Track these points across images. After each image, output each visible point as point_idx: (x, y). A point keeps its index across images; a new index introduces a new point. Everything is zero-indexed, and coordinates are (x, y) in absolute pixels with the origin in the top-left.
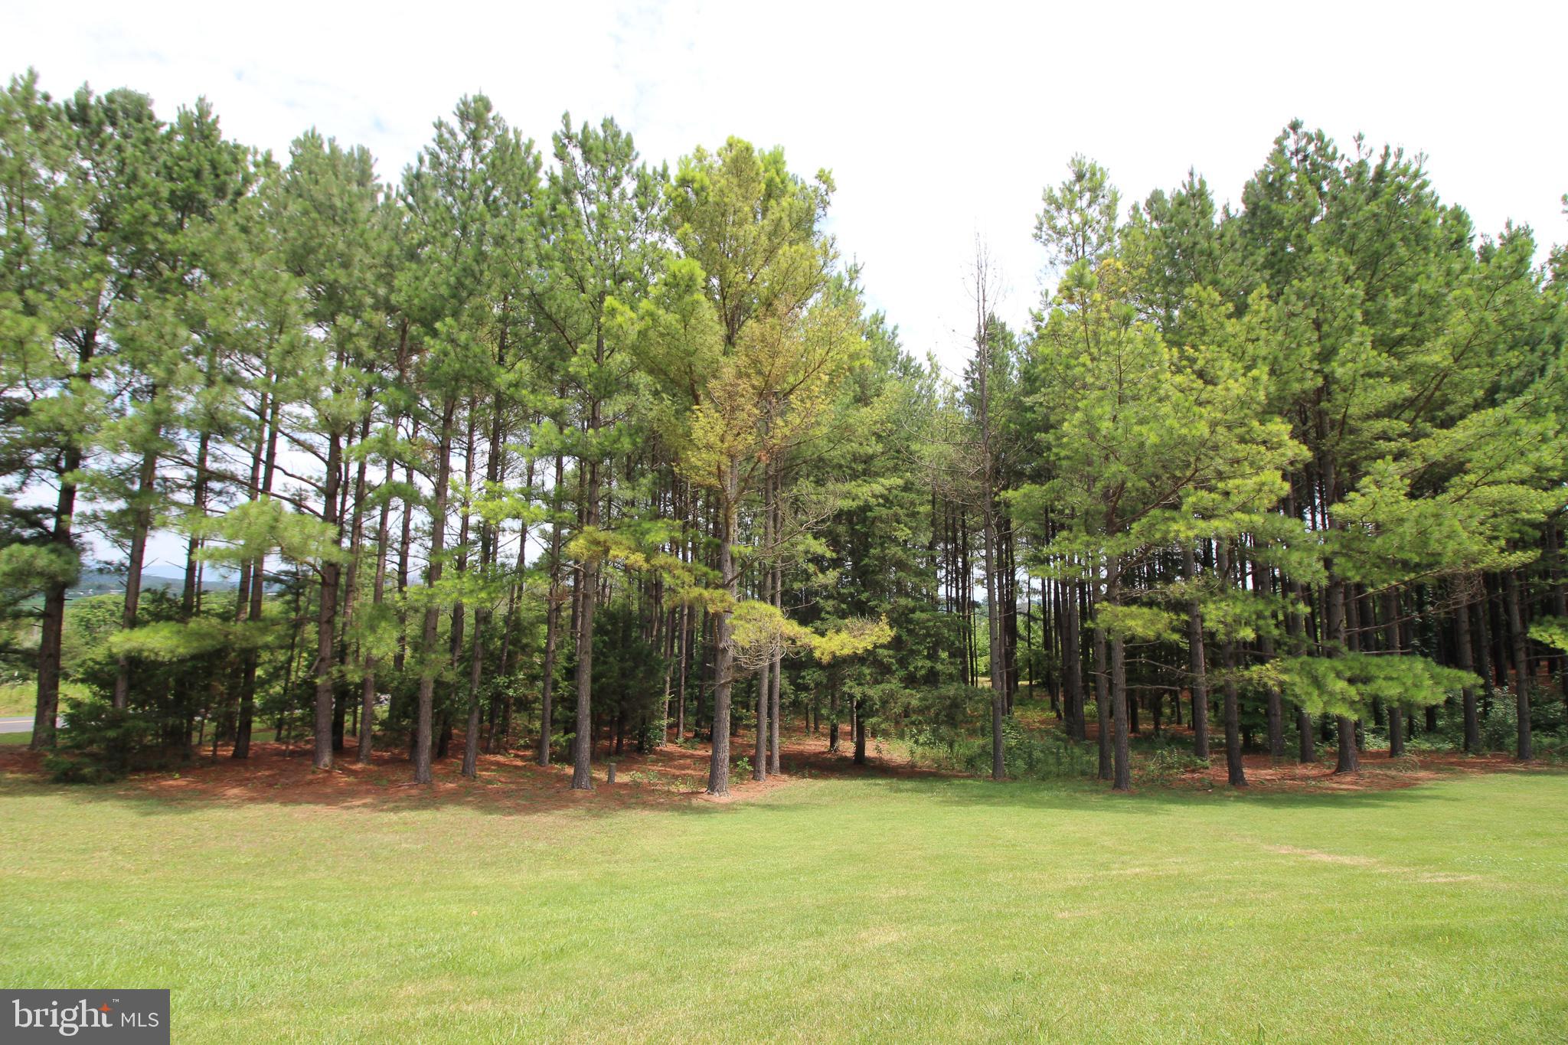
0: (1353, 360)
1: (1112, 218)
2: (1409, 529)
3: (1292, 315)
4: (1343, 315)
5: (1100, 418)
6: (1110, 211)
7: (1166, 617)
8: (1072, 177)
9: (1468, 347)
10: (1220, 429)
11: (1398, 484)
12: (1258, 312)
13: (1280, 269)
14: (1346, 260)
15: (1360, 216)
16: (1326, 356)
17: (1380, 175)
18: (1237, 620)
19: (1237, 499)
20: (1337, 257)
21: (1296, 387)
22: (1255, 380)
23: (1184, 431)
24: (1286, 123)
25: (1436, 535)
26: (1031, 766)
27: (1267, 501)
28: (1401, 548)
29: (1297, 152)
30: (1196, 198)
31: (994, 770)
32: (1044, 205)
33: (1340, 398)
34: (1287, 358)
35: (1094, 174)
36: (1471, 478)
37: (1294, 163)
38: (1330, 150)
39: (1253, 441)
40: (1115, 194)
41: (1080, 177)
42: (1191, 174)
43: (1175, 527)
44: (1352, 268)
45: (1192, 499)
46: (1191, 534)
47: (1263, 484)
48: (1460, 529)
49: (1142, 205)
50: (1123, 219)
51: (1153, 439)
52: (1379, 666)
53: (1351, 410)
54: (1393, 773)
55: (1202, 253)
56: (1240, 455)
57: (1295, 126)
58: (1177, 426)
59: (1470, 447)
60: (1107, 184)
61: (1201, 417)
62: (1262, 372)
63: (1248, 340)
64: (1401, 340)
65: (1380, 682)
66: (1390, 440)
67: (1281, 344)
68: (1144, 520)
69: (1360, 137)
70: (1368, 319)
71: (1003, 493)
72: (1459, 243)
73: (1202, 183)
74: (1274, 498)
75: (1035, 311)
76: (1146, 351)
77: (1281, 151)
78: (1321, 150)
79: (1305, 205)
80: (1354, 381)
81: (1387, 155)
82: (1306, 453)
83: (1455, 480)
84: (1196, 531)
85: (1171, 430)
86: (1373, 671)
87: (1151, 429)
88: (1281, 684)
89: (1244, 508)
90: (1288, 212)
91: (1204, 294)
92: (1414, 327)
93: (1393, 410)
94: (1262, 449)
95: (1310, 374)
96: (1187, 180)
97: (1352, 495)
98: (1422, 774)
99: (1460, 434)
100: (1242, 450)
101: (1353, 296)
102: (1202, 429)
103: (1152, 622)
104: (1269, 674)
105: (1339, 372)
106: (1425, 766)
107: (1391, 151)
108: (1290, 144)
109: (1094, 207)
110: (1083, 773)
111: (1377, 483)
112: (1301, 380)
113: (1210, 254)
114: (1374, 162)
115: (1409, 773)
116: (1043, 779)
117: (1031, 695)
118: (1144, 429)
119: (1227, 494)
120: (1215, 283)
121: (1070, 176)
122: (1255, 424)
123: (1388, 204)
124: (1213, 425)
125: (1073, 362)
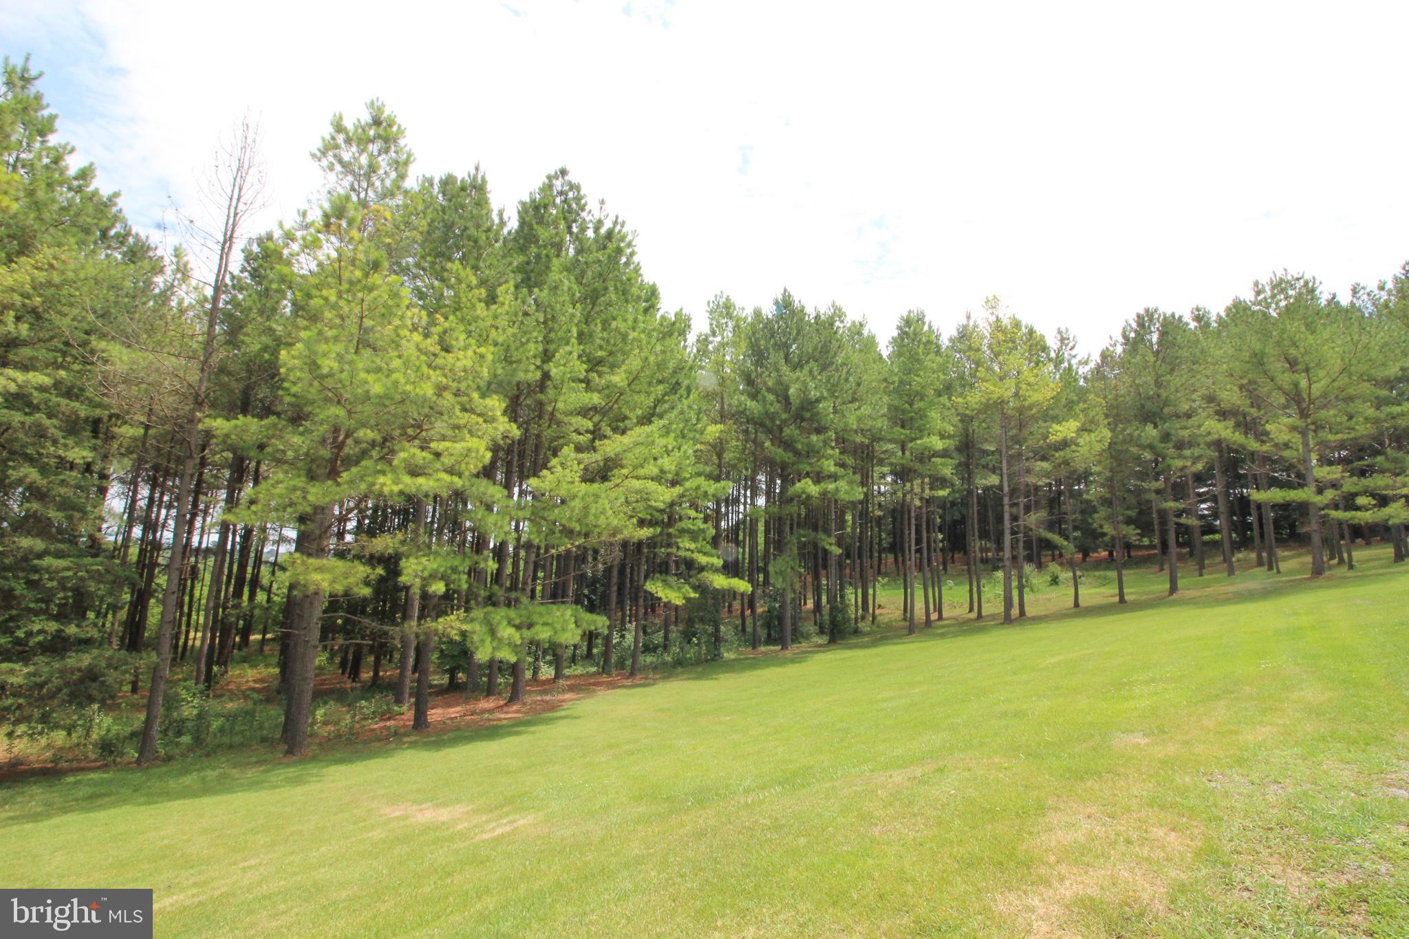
0: (564, 365)
1: (402, 177)
2: (577, 504)
3: (526, 314)
4: (564, 328)
5: (325, 355)
6: (401, 166)
7: (362, 570)
8: (370, 121)
9: (636, 378)
10: (448, 395)
11: (575, 467)
12: (503, 304)
13: (530, 278)
14: (575, 287)
15: (591, 258)
16: (547, 356)
17: (610, 235)
18: (433, 576)
19: (447, 460)
20: (568, 282)
21: (521, 376)
22: (482, 356)
23: (409, 388)
24: (558, 167)
25: (593, 511)
26: (198, 741)
27: (474, 466)
28: (570, 518)
29: (561, 193)
30: (476, 188)
31: (141, 753)
32: (331, 130)
33: (551, 392)
34: (517, 349)
35: (390, 126)
36: (625, 471)
37: (558, 200)
38: (583, 202)
39: (472, 411)
40: (409, 155)
41: (377, 122)
42: (477, 169)
43: (381, 479)
44: (578, 295)
45: (402, 455)
46: (396, 489)
47: (469, 450)
48: (608, 507)
49: (436, 181)
50: (411, 183)
51: (377, 389)
52: (541, 614)
53: (560, 405)
54: (548, 698)
55: (469, 238)
56: (462, 422)
57: (563, 172)
58: (402, 381)
59: (629, 450)
60: (402, 142)
61: (429, 378)
62: (488, 352)
63: (493, 326)
64: (600, 362)
65: (538, 628)
66: (580, 434)
67: (514, 335)
68: (354, 470)
69: (602, 202)
70: (581, 337)
71: (207, 420)
72: (651, 308)
73: (483, 179)
74: (480, 465)
75: (287, 226)
76: (390, 303)
77: (550, 186)
78: (578, 199)
79: (557, 234)
80: (562, 382)
81: (616, 223)
82: (516, 432)
83: (616, 471)
84: (401, 487)
85: (396, 383)
86: (536, 618)
87: (379, 380)
88: (463, 634)
89: (451, 471)
90: (544, 234)
91: (463, 274)
92: (611, 354)
93: (584, 412)
94: (480, 420)
95: (532, 367)
96: (473, 172)
97: (545, 472)
98: (568, 696)
99: (626, 440)
100: (464, 418)
101: (573, 315)
102: (428, 390)
103: (346, 575)
104: (451, 624)
105: (554, 372)
106: (571, 689)
107: (620, 220)
108: (558, 184)
109: (384, 156)
110: (264, 740)
111: (562, 464)
112: (527, 371)
113: (476, 242)
114: (608, 225)
115: (561, 697)
116: (208, 755)
117: (261, 650)
118: (371, 378)
119: (438, 455)
120: (476, 268)
121: (366, 117)
122: (475, 395)
123: (609, 257)
124: (441, 389)
125: (314, 292)
